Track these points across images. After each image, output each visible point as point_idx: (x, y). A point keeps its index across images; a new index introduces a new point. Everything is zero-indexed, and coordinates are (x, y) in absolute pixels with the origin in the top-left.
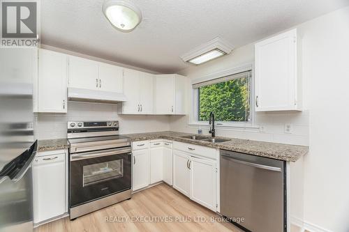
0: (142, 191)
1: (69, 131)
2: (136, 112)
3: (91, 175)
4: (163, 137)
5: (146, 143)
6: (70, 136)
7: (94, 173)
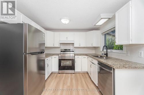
0: (79, 73)
1: (61, 52)
2: (79, 46)
3: (63, 63)
4: (87, 55)
5: (80, 56)
6: (61, 53)
7: (65, 63)
